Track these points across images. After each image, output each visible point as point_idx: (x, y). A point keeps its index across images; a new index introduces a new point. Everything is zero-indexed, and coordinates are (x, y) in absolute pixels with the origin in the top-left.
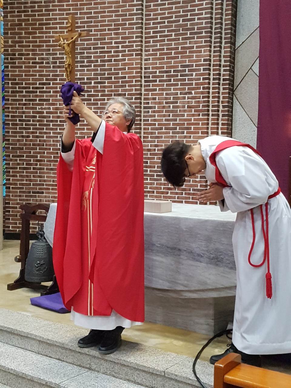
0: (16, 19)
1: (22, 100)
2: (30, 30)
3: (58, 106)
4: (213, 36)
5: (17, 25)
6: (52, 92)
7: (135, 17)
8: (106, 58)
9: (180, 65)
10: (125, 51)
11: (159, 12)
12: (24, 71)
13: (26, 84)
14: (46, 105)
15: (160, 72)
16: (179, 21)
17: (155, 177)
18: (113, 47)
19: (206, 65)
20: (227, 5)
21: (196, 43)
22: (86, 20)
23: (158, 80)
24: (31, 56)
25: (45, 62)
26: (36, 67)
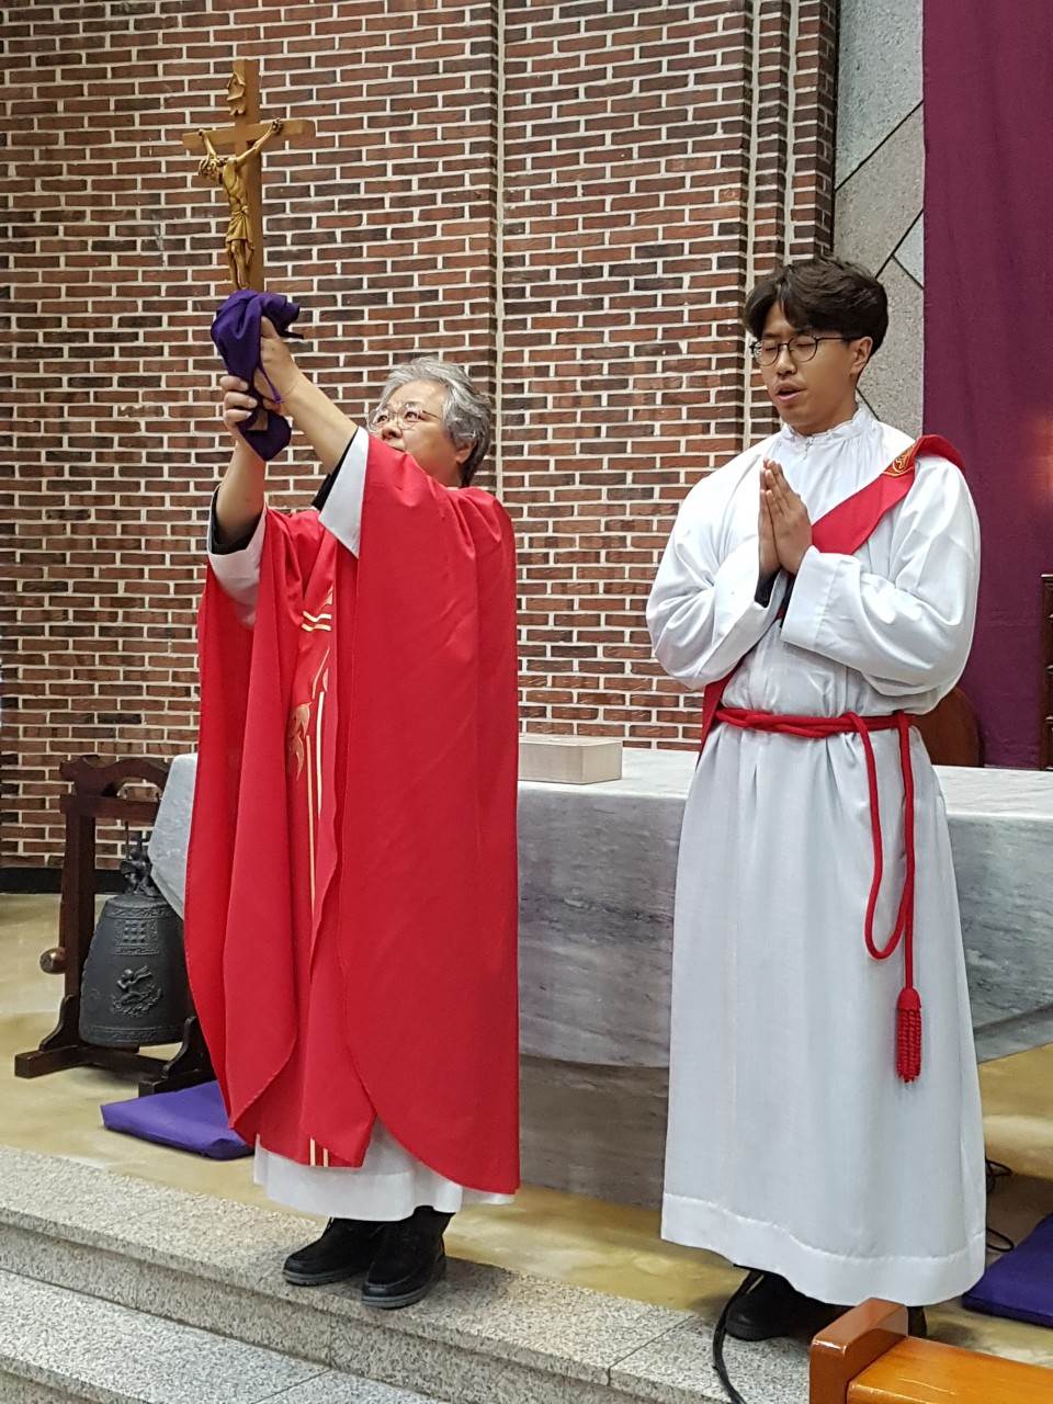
0: (35, 86)
1: (58, 383)
2: (86, 128)
3: (190, 402)
4: (755, 140)
5: (36, 108)
6: (166, 351)
7: (468, 75)
8: (364, 226)
9: (633, 246)
10: (432, 199)
11: (556, 54)
12: (65, 277)
13: (71, 322)
14: (147, 397)
15: (560, 274)
16: (629, 87)
17: (549, 657)
18: (388, 187)
19: (728, 245)
20: (803, 29)
21: (691, 165)
22: (288, 87)
23: (554, 302)
24: (88, 222)
25: (139, 240)
26: (108, 261)
